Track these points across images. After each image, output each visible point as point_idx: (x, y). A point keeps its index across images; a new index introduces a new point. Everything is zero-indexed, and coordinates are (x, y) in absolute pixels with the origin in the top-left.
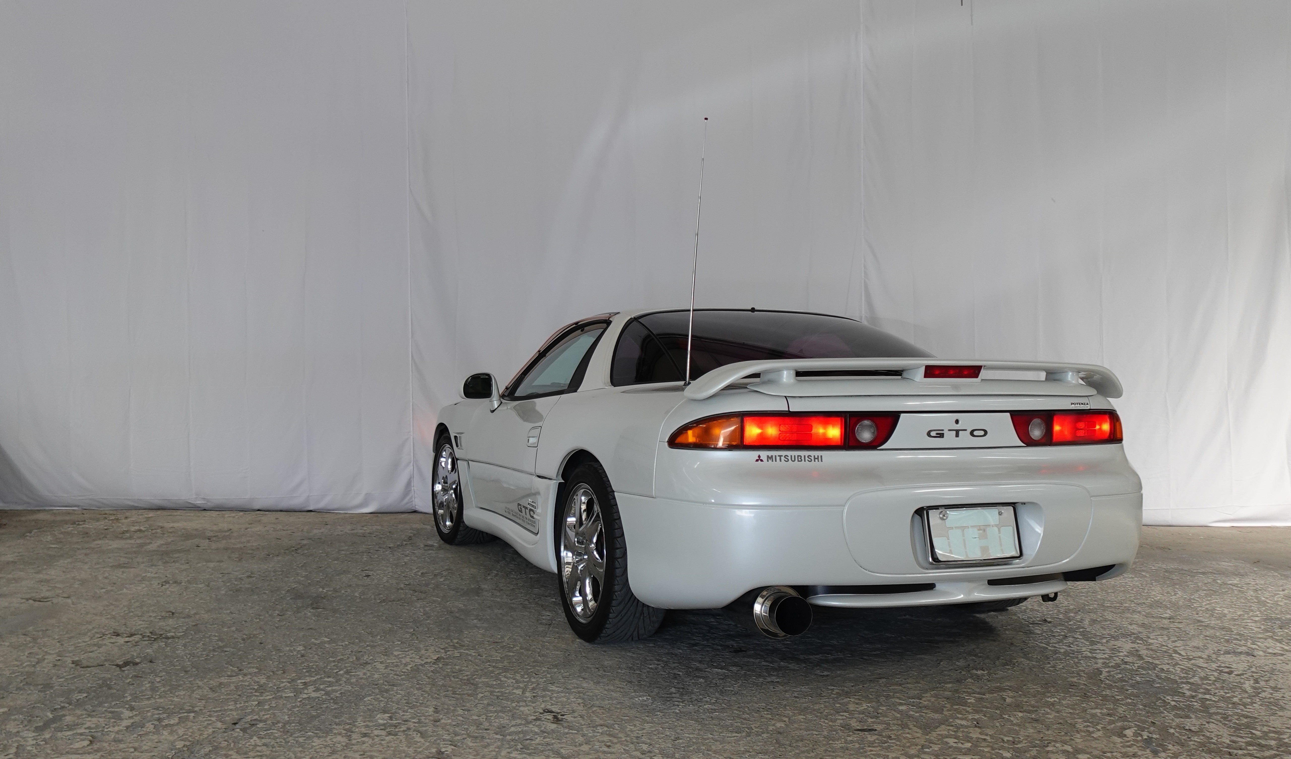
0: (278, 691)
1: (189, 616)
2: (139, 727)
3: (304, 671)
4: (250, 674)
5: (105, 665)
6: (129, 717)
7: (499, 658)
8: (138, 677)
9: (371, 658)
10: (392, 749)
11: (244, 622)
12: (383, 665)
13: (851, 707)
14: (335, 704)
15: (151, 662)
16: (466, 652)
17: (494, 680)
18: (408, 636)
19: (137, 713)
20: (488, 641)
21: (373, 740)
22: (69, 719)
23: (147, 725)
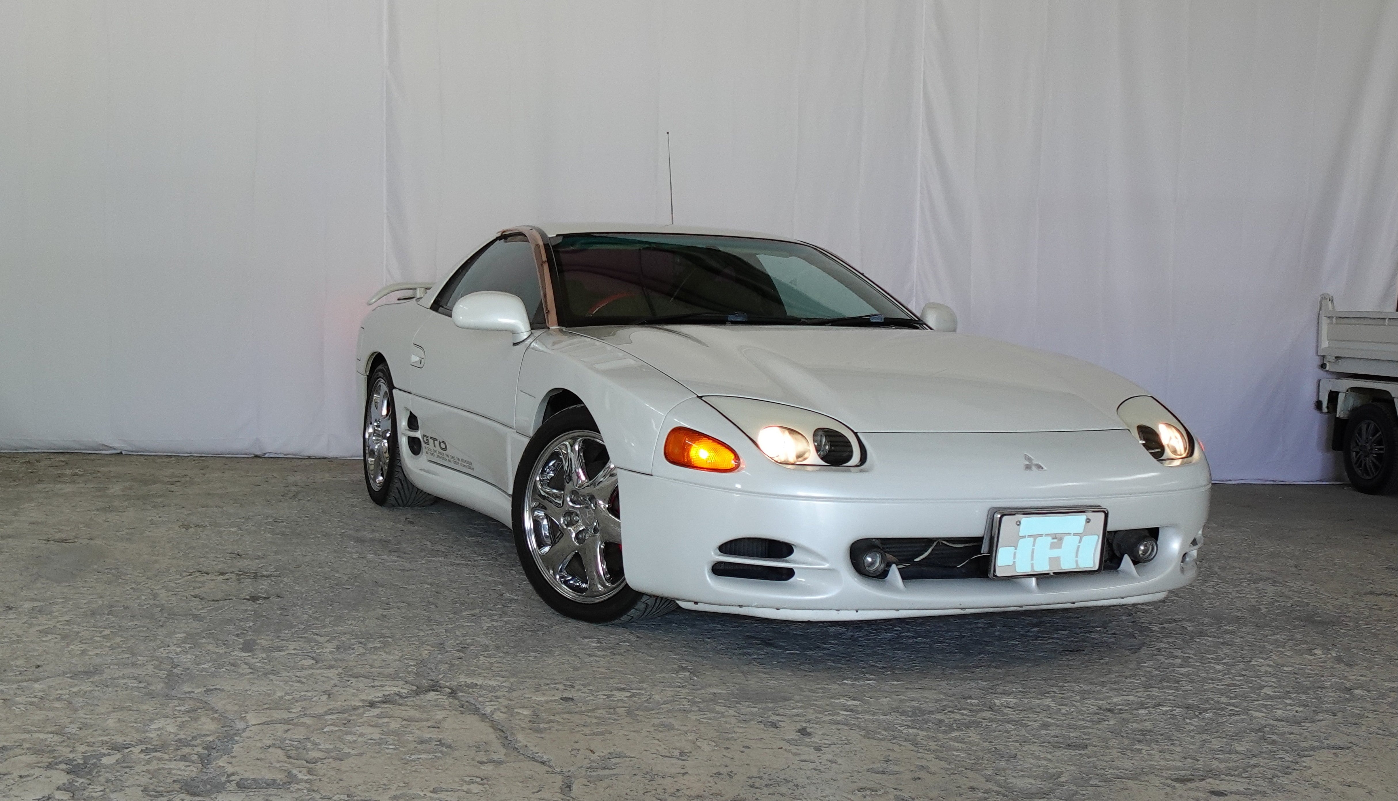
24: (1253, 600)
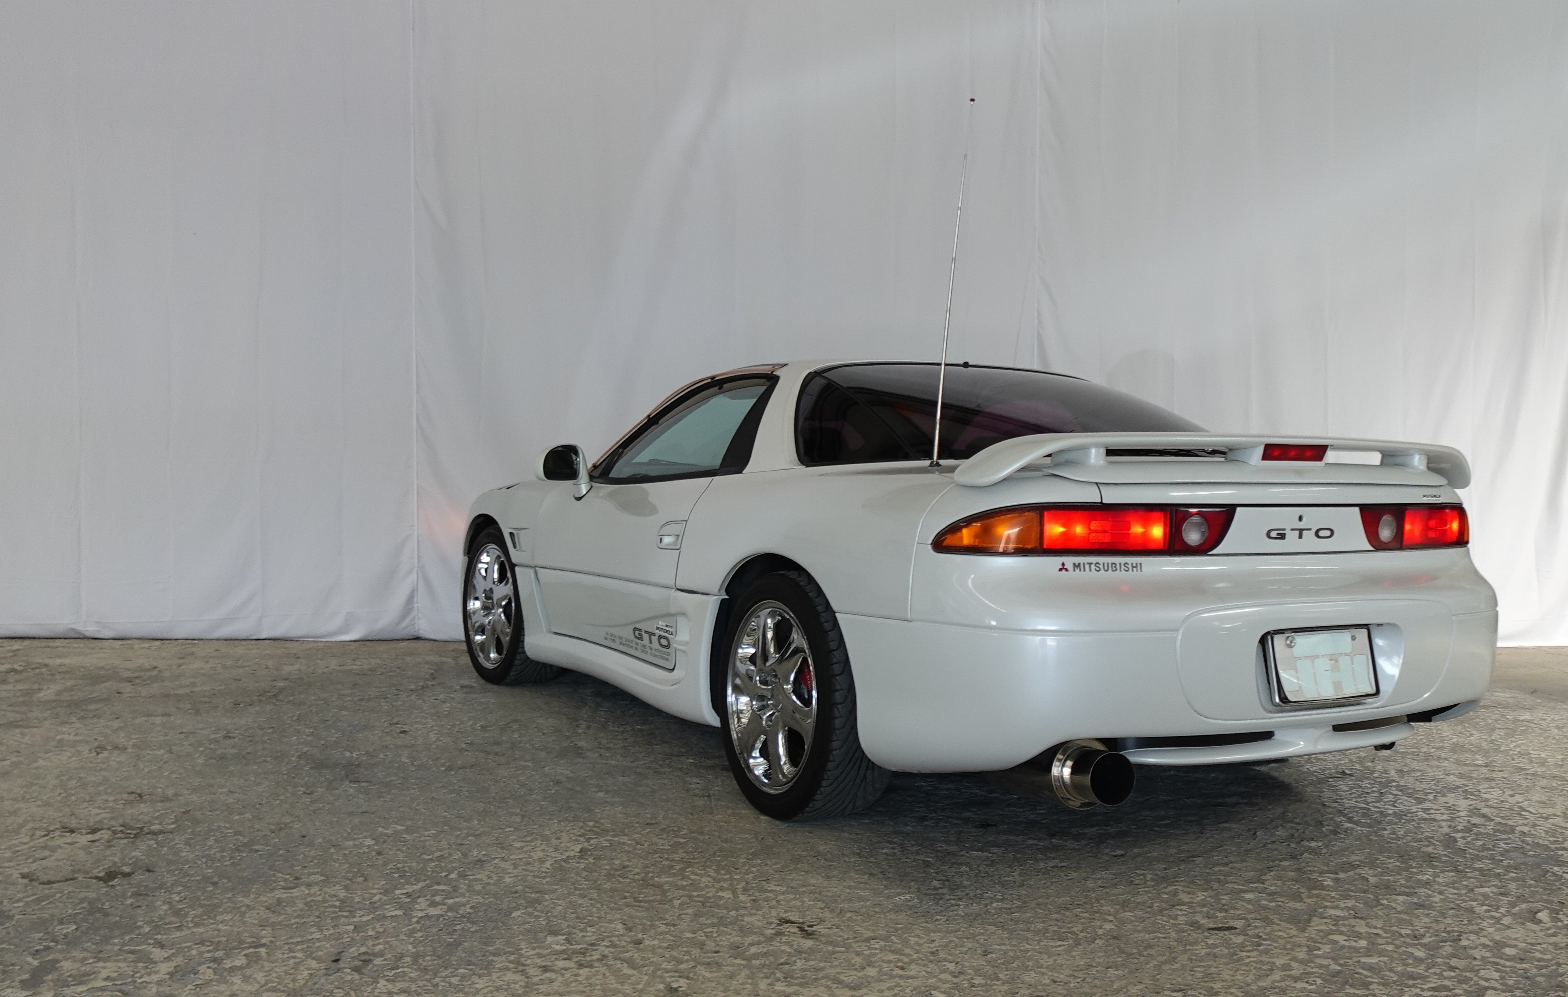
0: (376, 908)
1: (165, 799)
2: (190, 972)
3: (396, 875)
4: (317, 884)
5: (76, 878)
6: (165, 958)
7: (668, 847)
8: (141, 895)
9: (484, 853)
10: (598, 987)
11: (258, 806)
12: (509, 863)
13: (1185, 898)
14: (473, 923)
15: (149, 871)
16: (616, 839)
17: (682, 879)
18: (518, 819)
19: (174, 951)
20: (637, 823)
21: (563, 975)
22: (67, 966)
23: (202, 968)
24: (1444, 824)
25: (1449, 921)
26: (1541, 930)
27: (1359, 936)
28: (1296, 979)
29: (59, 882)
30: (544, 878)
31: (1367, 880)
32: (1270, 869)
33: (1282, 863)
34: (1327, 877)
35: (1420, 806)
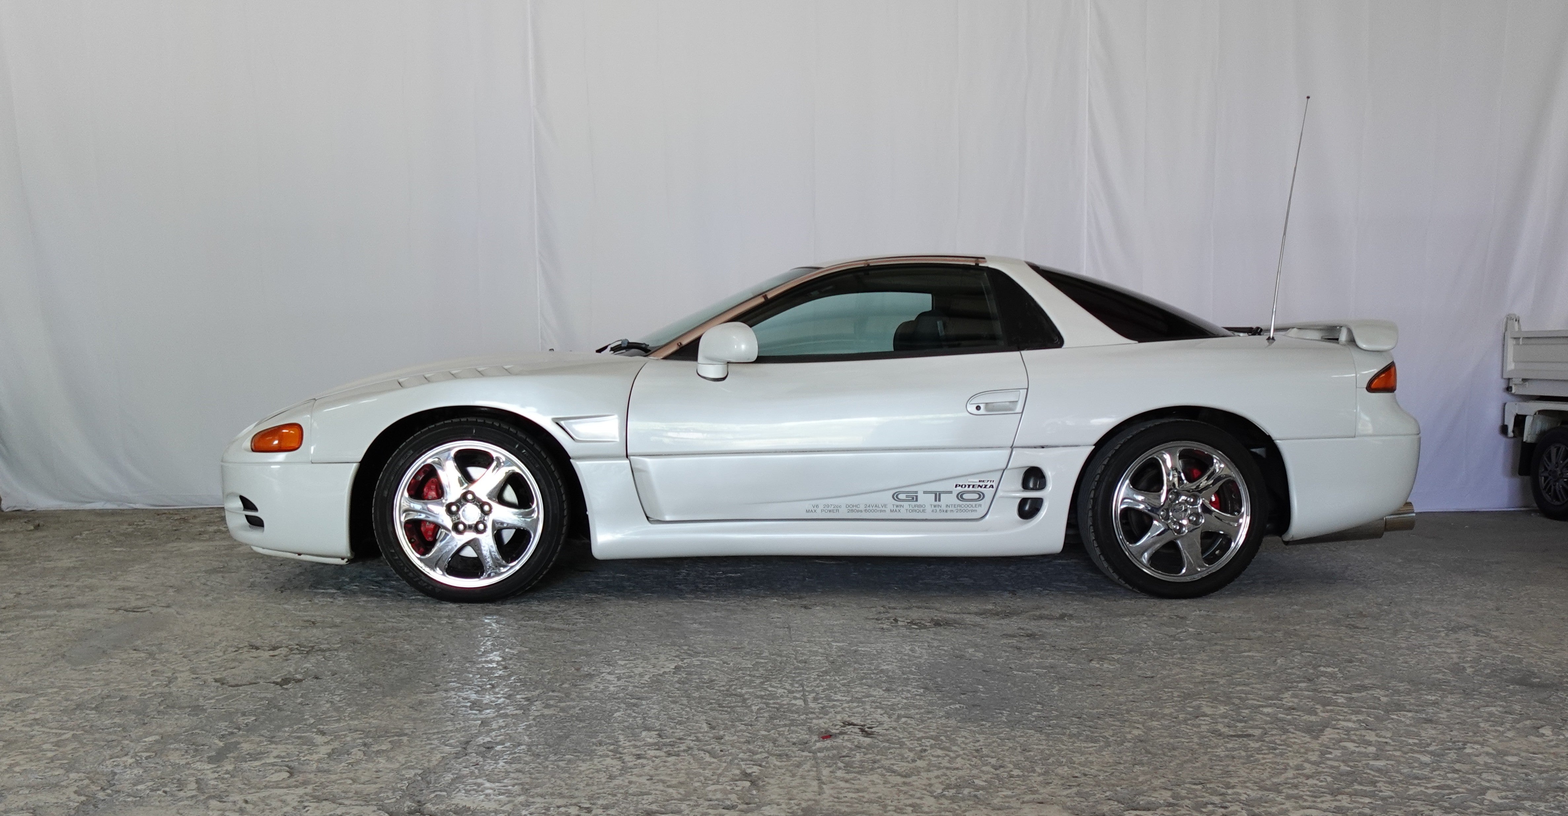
0: (501, 709)
1: (334, 626)
2: (344, 754)
3: (519, 684)
4: (453, 689)
5: (259, 683)
6: (325, 743)
7: (750, 666)
8: (309, 696)
9: (594, 668)
10: (683, 771)
12: (613, 676)
13: (1208, 710)
14: (581, 721)
15: (317, 678)
16: (707, 659)
17: (761, 691)
18: (624, 644)
19: (332, 737)
20: (725, 648)
21: (653, 761)
22: (246, 747)
23: (354, 751)
24: (1454, 656)
25: (1454, 733)
26: (1544, 742)
27: (1369, 743)
28: (1308, 777)
29: (244, 685)
30: (642, 688)
31: (1379, 699)
32: (1287, 689)
33: (1300, 685)
34: (1342, 696)
35: (1432, 641)
